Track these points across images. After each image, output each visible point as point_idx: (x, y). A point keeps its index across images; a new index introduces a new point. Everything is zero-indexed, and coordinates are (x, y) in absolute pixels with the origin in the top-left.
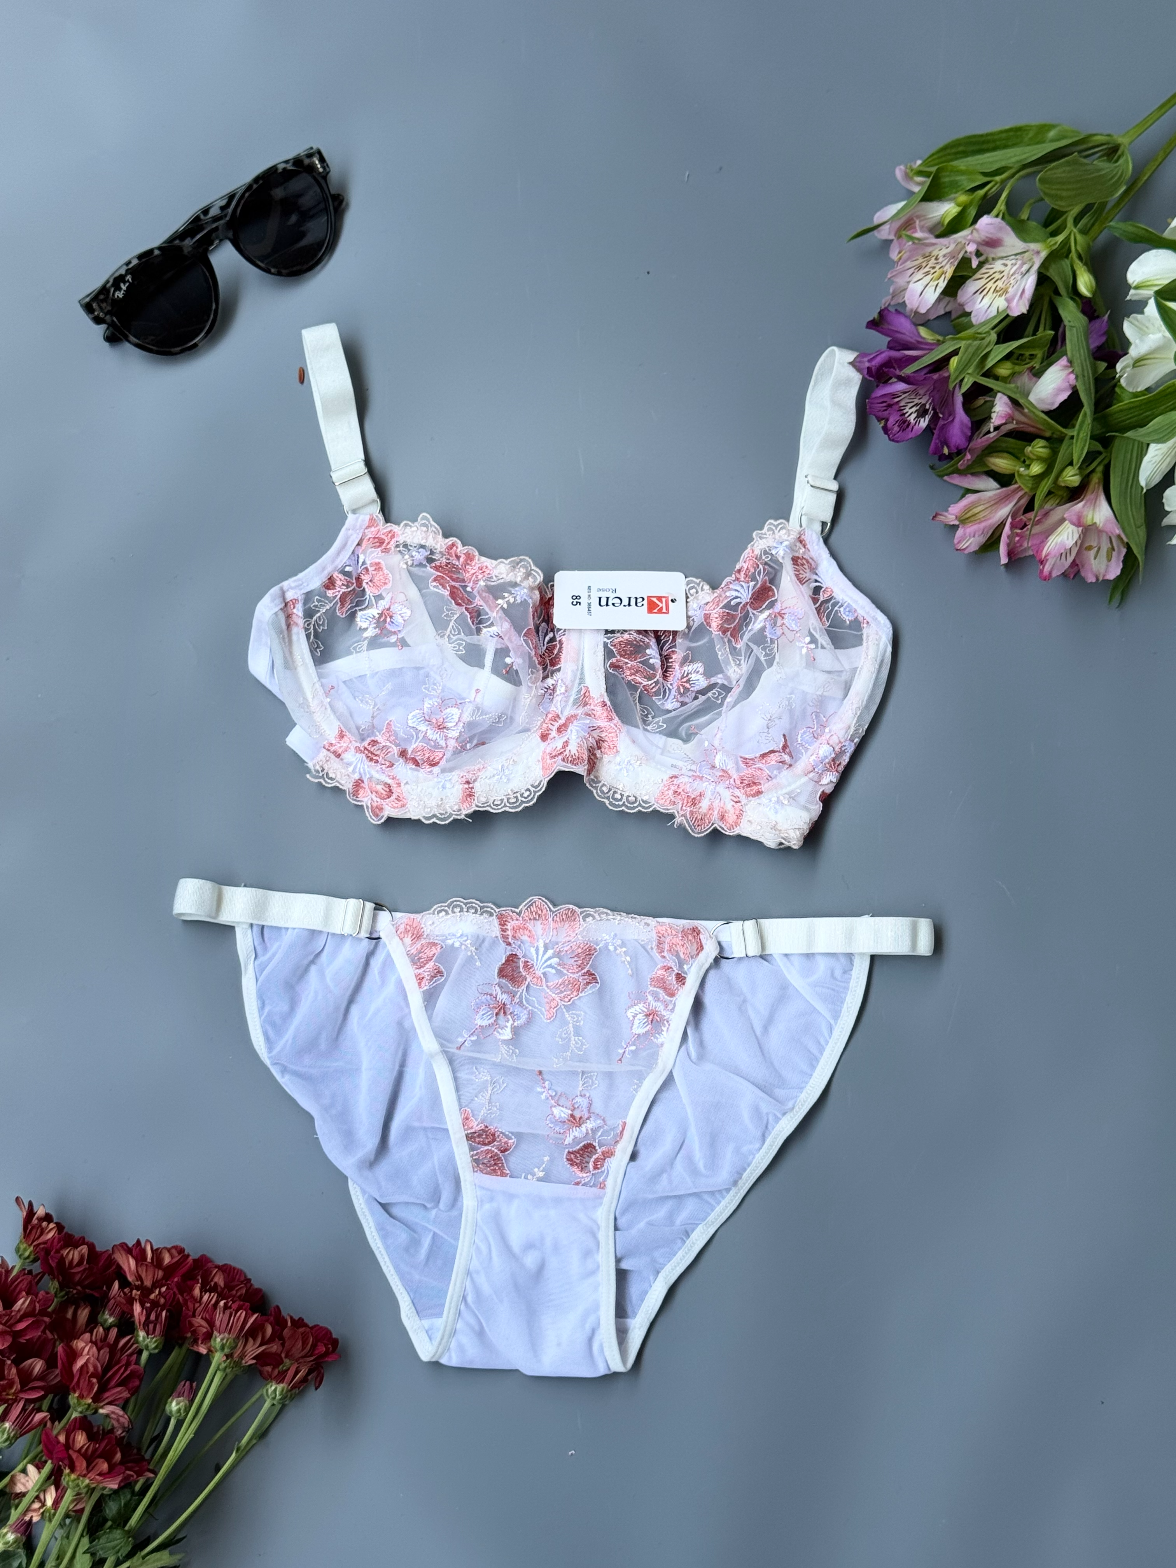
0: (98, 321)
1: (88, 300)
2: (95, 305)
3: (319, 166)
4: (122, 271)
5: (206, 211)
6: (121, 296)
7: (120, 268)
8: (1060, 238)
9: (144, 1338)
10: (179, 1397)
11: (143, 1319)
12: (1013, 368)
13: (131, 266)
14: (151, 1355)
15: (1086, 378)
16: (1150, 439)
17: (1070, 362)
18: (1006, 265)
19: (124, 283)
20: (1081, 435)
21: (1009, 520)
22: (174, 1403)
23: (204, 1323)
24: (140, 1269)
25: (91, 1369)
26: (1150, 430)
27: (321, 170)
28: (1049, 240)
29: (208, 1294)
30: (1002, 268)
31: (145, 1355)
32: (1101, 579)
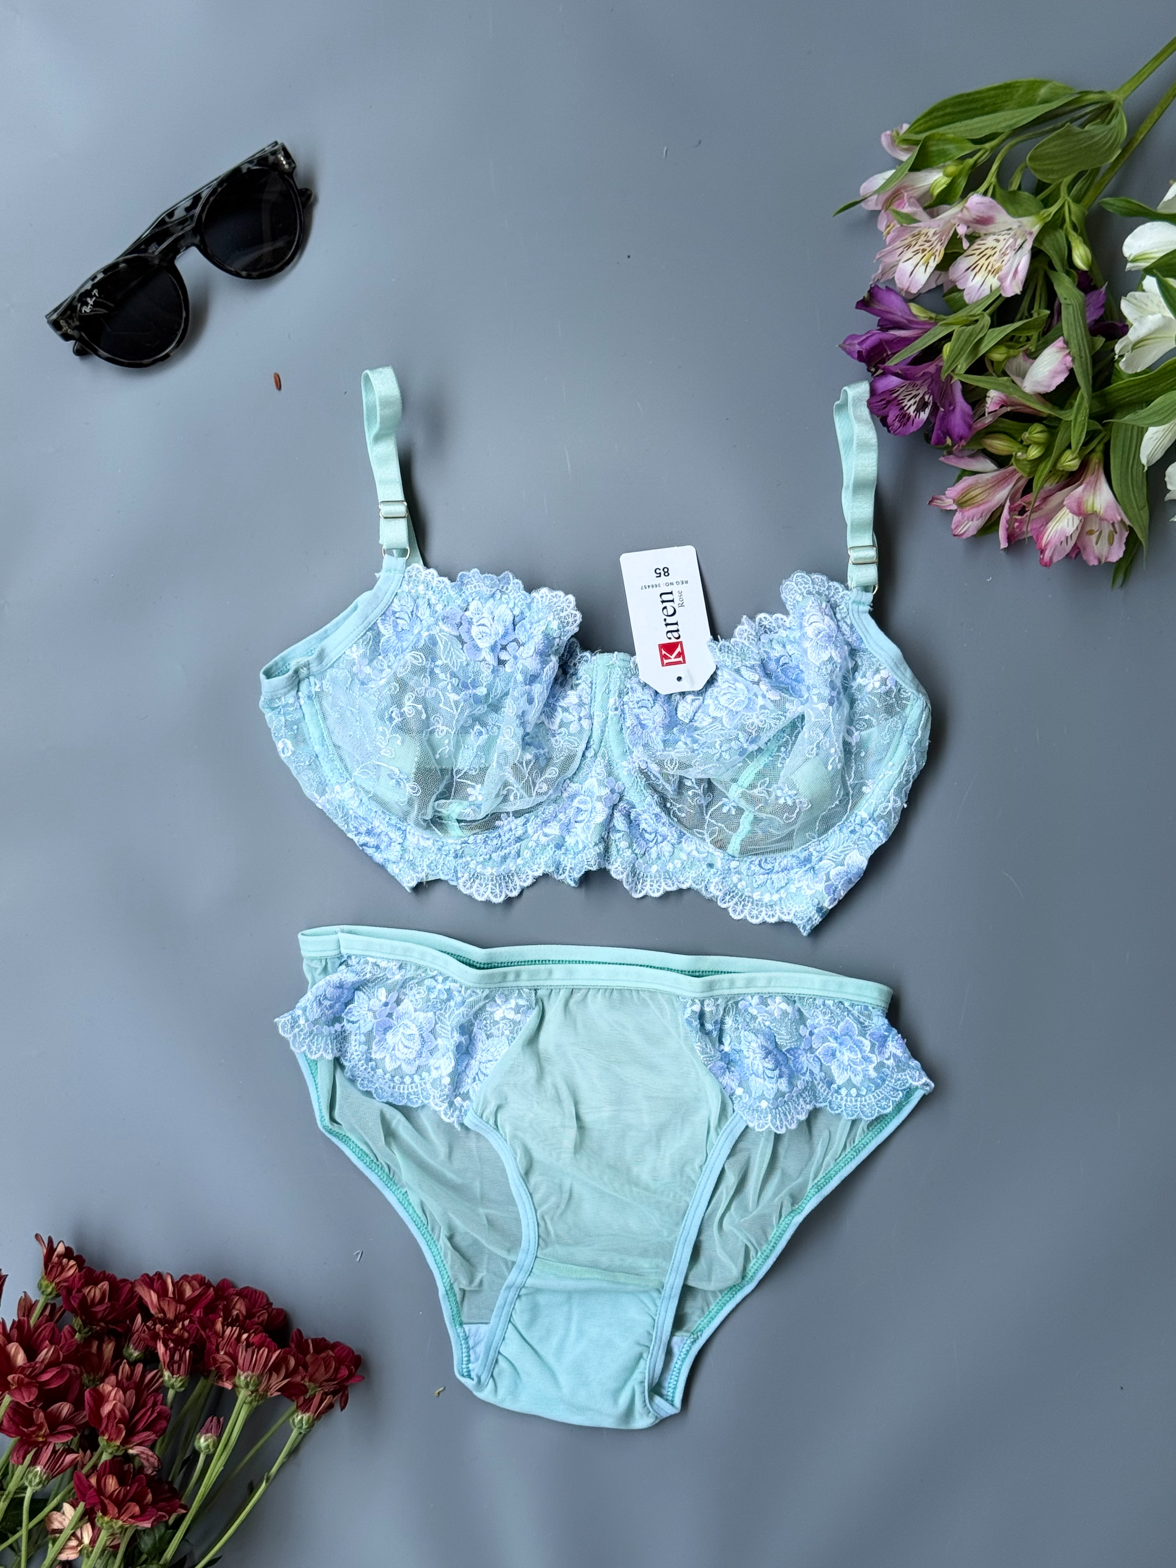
0: (66, 337)
1: (55, 316)
2: (62, 322)
3: (284, 162)
4: (88, 286)
5: (171, 214)
6: (88, 310)
7: (86, 282)
8: (1053, 209)
9: (169, 1377)
10: (207, 1432)
11: (167, 1360)
12: (1008, 353)
13: (96, 280)
14: (177, 1394)
15: (1083, 359)
16: (1149, 422)
17: (1066, 343)
18: (998, 241)
19: (91, 297)
20: (1079, 419)
21: (1008, 504)
22: (202, 1440)
23: (227, 1358)
24: (162, 1303)
25: (118, 1414)
26: (1151, 411)
27: (287, 167)
28: (1042, 212)
29: (230, 1328)
30: (994, 244)
31: (171, 1393)
32: (1103, 561)
